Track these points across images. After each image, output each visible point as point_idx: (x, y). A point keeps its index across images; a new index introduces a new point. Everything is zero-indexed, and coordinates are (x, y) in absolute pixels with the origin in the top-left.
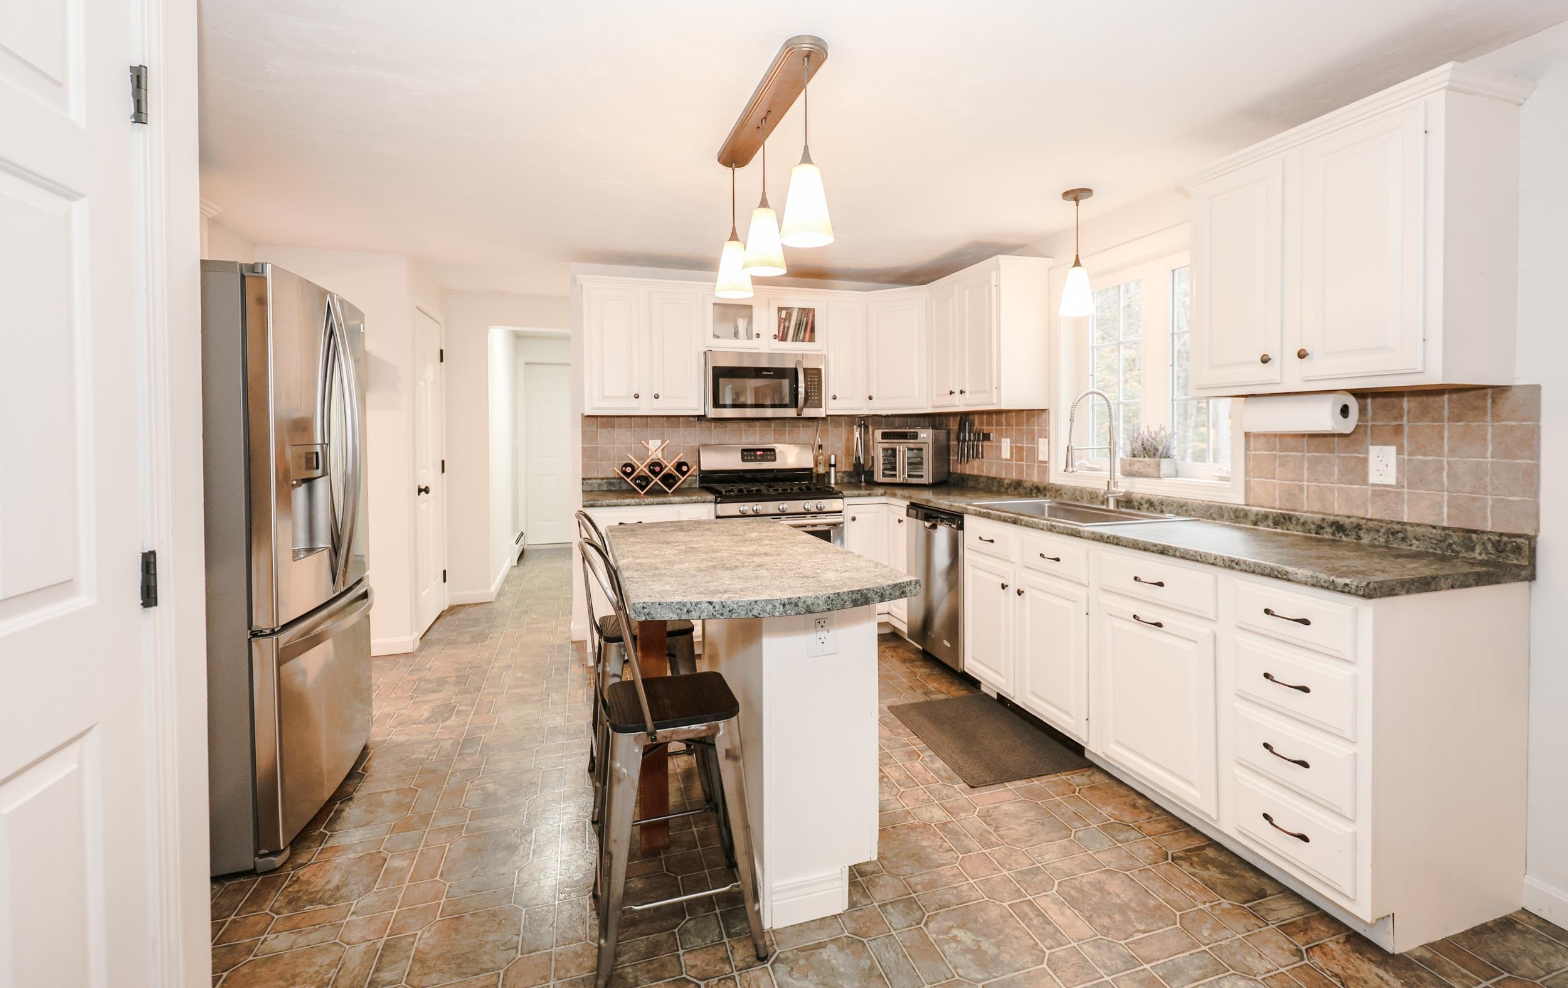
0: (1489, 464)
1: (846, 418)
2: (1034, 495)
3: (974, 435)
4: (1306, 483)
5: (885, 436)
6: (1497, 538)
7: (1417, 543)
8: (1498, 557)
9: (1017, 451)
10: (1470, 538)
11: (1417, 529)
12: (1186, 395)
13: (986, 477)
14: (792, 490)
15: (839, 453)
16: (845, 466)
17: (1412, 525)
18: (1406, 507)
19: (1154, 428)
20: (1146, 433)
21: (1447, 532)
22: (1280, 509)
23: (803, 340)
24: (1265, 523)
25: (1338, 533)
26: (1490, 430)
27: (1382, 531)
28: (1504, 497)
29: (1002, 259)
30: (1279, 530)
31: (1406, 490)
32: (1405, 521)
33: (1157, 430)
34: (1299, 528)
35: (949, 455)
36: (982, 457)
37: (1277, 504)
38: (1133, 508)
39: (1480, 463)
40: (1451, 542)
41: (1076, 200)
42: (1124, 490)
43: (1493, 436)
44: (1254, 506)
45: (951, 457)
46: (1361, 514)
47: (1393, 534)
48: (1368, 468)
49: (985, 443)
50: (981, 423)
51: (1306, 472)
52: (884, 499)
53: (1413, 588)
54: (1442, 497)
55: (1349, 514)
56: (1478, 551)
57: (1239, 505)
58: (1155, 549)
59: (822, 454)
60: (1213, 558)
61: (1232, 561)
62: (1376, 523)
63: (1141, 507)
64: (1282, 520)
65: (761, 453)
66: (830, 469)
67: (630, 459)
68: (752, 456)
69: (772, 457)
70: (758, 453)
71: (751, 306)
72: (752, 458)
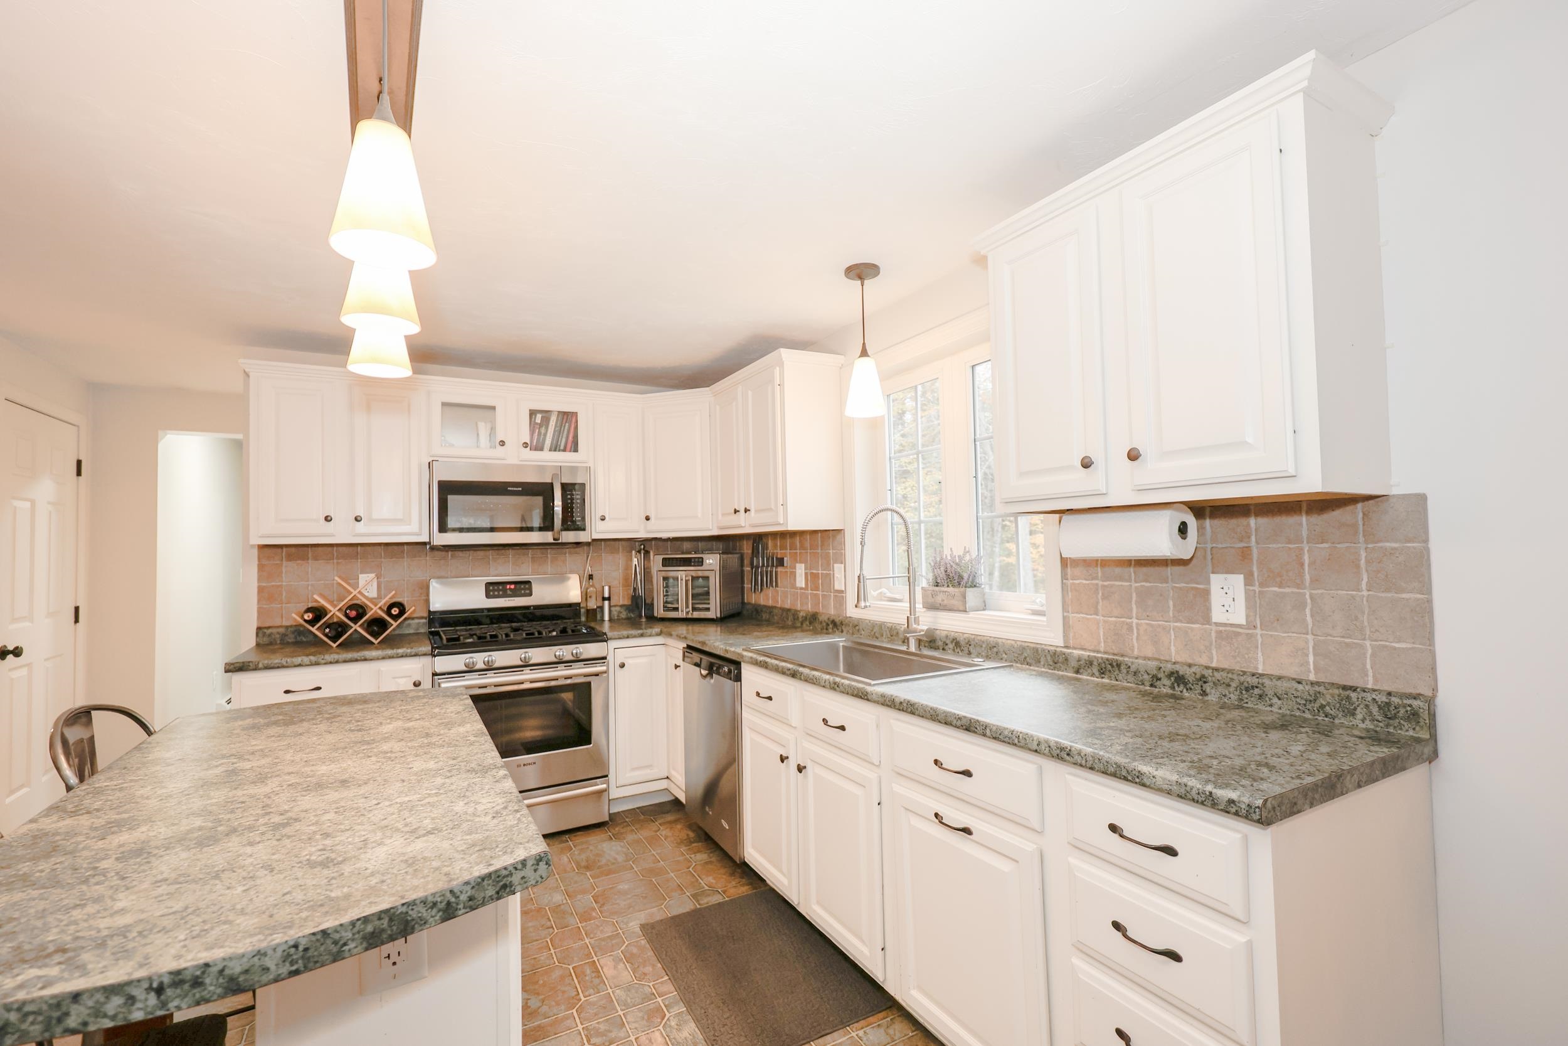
0: (1365, 599)
1: (623, 543)
2: (830, 630)
3: (768, 560)
4: (1135, 621)
5: (667, 562)
6: (1384, 699)
7: (1279, 702)
8: (1387, 726)
9: (812, 578)
10: (1348, 698)
11: (1279, 683)
12: (992, 512)
13: (780, 608)
14: (540, 633)
15: (615, 583)
16: (622, 598)
17: (1270, 677)
18: (1260, 654)
19: (958, 552)
20: (949, 558)
21: (1317, 688)
22: (1105, 653)
23: (564, 450)
24: (1089, 671)
25: (1178, 686)
26: (1363, 554)
27: (1234, 685)
28: (1387, 643)
29: (785, 353)
30: (1106, 681)
31: (1258, 631)
32: (1260, 671)
33: (961, 553)
34: (1130, 678)
35: (743, 582)
36: (777, 586)
37: (1102, 648)
38: (936, 648)
39: (1353, 597)
40: (1324, 703)
41: (861, 278)
42: (925, 628)
43: (1368, 562)
44: (1075, 648)
45: (745, 586)
46: (1203, 660)
47: (1247, 690)
48: (1210, 603)
49: (780, 569)
50: (775, 546)
51: (1134, 606)
52: (660, 640)
53: (1317, 796)
54: (1307, 642)
55: (1190, 661)
56: (1359, 716)
57: (1057, 647)
58: (959, 723)
59: (593, 586)
60: (1035, 743)
61: (1062, 749)
62: (1224, 674)
63: (946, 647)
64: (1109, 667)
65: (512, 587)
66: (603, 604)
67: (316, 601)
68: (500, 590)
69: (528, 592)
70: (508, 587)
71: (494, 408)
72: (501, 593)
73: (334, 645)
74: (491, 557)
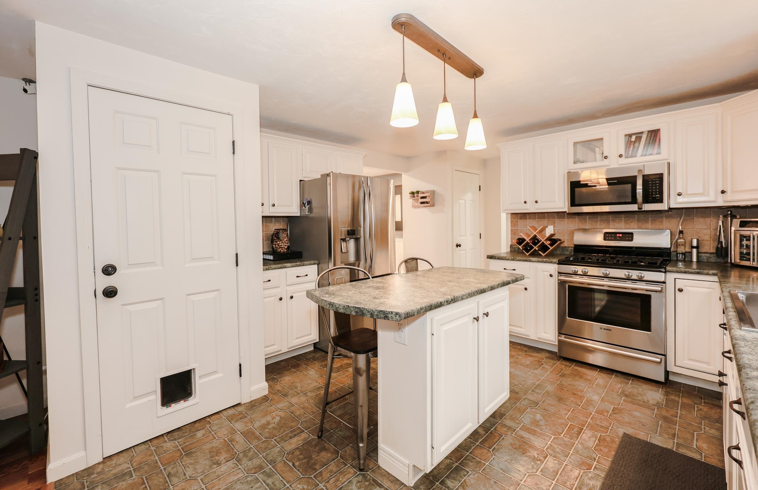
5: (743, 224)
16: (709, 247)
52: (715, 278)
59: (682, 238)
65: (621, 235)
66: (692, 250)
67: (521, 236)
68: (613, 237)
69: (630, 239)
70: (618, 235)
71: (602, 139)
72: (613, 238)
73: (528, 254)
74: (611, 219)
